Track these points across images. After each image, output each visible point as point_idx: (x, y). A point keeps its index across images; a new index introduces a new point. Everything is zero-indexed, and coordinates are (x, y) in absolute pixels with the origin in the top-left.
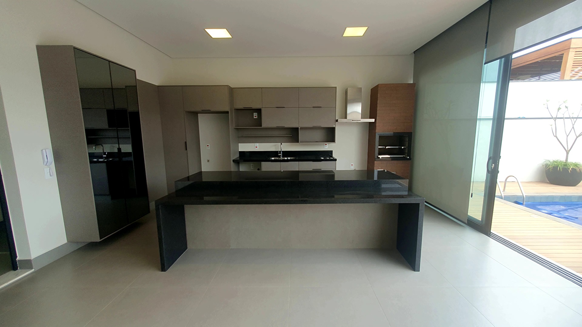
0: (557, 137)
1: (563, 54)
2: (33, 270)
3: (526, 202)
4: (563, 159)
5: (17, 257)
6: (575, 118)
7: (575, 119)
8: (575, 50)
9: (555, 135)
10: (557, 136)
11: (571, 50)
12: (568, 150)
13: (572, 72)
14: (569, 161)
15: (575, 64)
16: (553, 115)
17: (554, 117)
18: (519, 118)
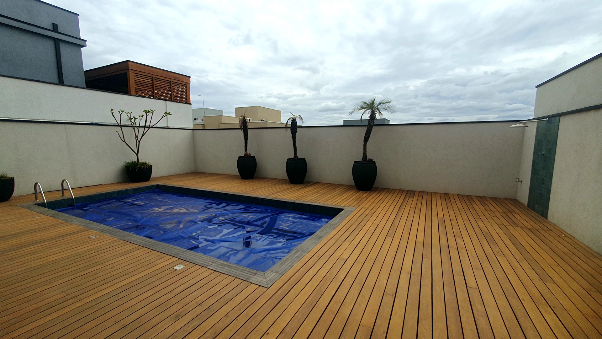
1: (127, 72)
4: (136, 160)
7: (138, 128)
8: (133, 71)
11: (130, 70)
12: (137, 153)
13: (136, 89)
14: (140, 161)
15: (137, 83)
16: (119, 123)
17: (120, 125)
18: (92, 124)
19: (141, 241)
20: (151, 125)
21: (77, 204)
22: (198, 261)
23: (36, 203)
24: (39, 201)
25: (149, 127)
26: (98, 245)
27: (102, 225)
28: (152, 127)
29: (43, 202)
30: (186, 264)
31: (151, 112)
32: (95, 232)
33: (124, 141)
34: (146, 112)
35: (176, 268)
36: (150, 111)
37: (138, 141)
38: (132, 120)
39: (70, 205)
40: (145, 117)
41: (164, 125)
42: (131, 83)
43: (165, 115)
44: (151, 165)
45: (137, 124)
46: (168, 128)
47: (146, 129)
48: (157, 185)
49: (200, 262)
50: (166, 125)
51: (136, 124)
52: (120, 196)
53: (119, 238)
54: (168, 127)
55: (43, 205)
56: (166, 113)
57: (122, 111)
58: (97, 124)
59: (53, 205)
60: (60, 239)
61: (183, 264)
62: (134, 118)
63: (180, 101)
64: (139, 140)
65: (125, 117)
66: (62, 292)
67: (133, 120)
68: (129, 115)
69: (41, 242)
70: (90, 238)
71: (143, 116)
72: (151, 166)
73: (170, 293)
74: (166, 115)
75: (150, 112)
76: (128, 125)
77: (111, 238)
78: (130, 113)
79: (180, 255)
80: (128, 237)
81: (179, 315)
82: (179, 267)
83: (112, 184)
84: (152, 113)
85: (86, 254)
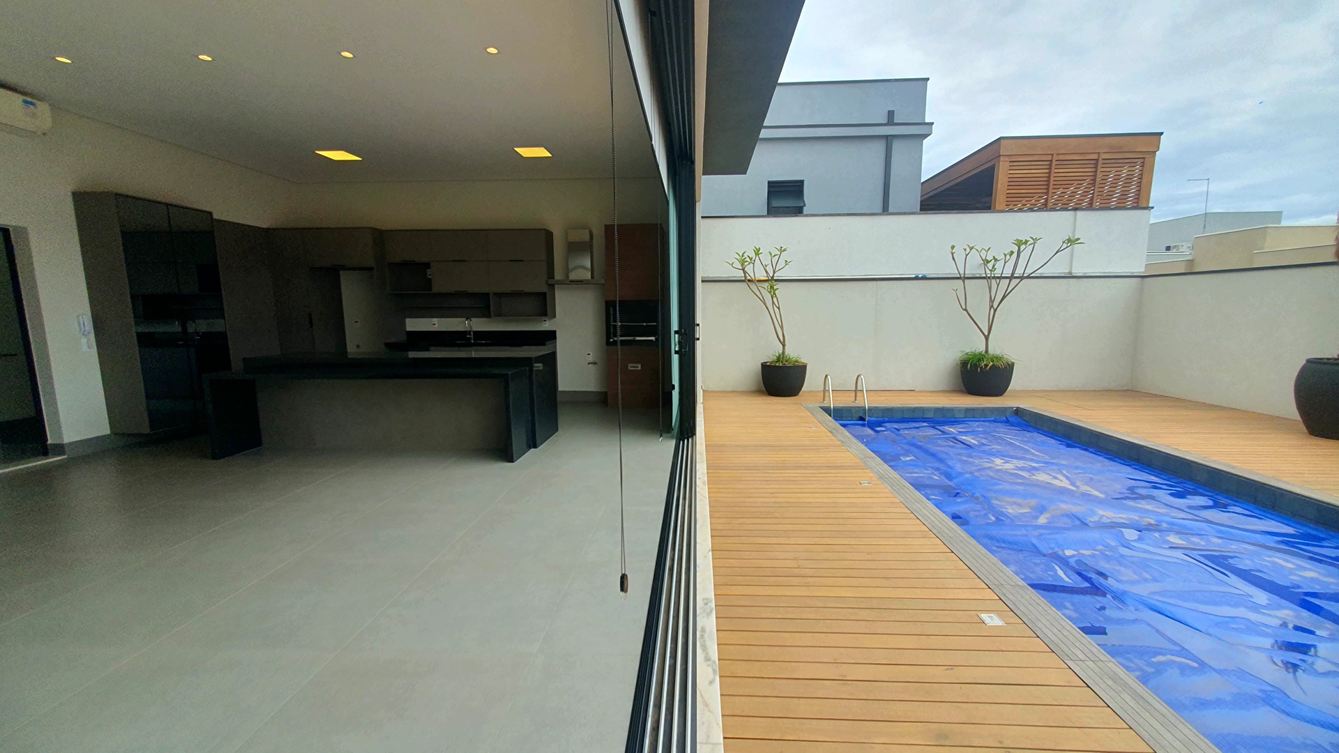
0: (967, 311)
1: (994, 165)
2: (66, 456)
3: (869, 416)
4: (982, 349)
5: (47, 440)
6: (998, 278)
7: (998, 280)
8: (1007, 159)
9: (964, 308)
10: (968, 308)
11: (1002, 158)
12: (986, 334)
13: (1008, 196)
14: (991, 351)
15: (1012, 183)
16: (962, 272)
17: (963, 276)
18: (916, 278)
19: (936, 522)
20: (1028, 271)
21: (871, 419)
22: (1045, 630)
23: (822, 405)
24: (825, 404)
25: (1022, 278)
26: (868, 500)
27: (886, 466)
28: (1028, 277)
29: (829, 405)
30: (1012, 620)
31: (1032, 241)
32: (871, 475)
33: (966, 310)
34: (1019, 243)
35: (984, 616)
36: (1030, 239)
37: (993, 309)
38: (988, 265)
39: (862, 419)
40: (1015, 255)
41: (1062, 270)
42: (999, 186)
43: (1065, 246)
44: (1013, 361)
45: (998, 273)
46: (1071, 276)
47: (1015, 282)
48: (1017, 408)
49: (1049, 634)
50: (1067, 271)
51: (995, 272)
52: (939, 418)
53: (902, 500)
54: (1070, 273)
55: (827, 410)
56: (1069, 240)
57: (971, 246)
58: (924, 278)
59: (839, 414)
60: (826, 471)
61: (1000, 616)
62: (993, 261)
63: (1119, 205)
64: (995, 308)
65: (975, 259)
66: (795, 559)
67: (990, 265)
68: (983, 254)
69: (805, 468)
70: (861, 484)
71: (1012, 253)
72: (1013, 364)
73: (948, 669)
74: (1069, 244)
75: (1029, 243)
76: (981, 274)
77: (890, 495)
78: (987, 249)
79: (1005, 591)
80: (917, 504)
81: (946, 737)
82: (992, 620)
83: (932, 392)
84: (1034, 243)
85: (847, 510)
